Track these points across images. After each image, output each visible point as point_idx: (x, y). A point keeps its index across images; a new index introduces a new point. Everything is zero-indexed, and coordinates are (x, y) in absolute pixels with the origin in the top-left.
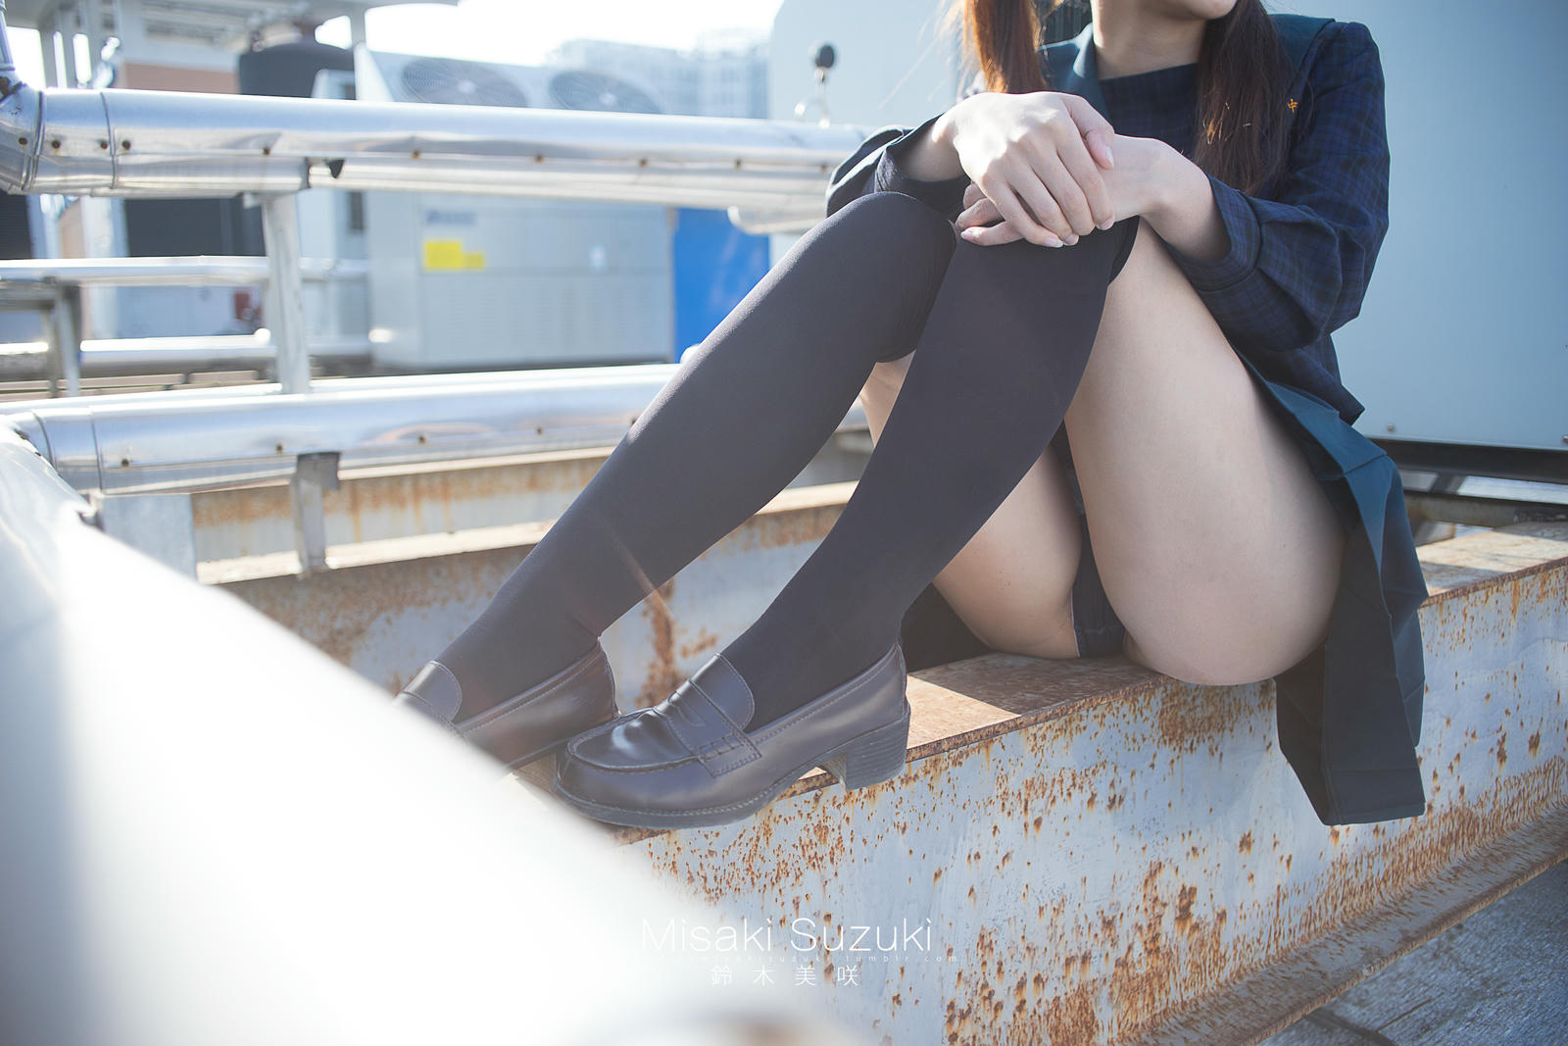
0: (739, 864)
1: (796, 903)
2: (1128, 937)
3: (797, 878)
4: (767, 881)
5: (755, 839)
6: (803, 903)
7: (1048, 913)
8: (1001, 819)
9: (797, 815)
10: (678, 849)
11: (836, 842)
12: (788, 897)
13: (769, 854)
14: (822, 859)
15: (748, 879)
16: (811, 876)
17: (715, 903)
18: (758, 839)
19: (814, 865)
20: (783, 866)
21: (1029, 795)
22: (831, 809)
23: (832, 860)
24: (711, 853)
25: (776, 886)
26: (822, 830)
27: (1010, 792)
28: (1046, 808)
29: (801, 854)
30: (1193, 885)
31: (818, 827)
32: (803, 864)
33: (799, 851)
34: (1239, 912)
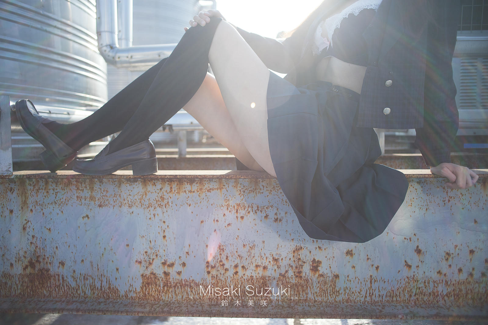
0: (137, 200)
1: (154, 215)
2: (286, 267)
3: (155, 209)
4: (146, 207)
5: (142, 195)
6: (156, 216)
7: (247, 248)
8: (227, 212)
9: (154, 192)
10: (121, 192)
11: (167, 203)
12: (152, 212)
13: (146, 200)
14: (162, 206)
15: (140, 204)
16: (159, 210)
17: (131, 208)
18: (143, 195)
19: (160, 207)
20: (150, 204)
21: (238, 208)
22: (165, 193)
23: (165, 207)
24: (130, 195)
25: (148, 209)
26: (162, 198)
27: (230, 205)
28: (246, 214)
29: (156, 203)
30: (320, 260)
31: (161, 197)
32: (156, 205)
33: (155, 202)
34: (347, 278)
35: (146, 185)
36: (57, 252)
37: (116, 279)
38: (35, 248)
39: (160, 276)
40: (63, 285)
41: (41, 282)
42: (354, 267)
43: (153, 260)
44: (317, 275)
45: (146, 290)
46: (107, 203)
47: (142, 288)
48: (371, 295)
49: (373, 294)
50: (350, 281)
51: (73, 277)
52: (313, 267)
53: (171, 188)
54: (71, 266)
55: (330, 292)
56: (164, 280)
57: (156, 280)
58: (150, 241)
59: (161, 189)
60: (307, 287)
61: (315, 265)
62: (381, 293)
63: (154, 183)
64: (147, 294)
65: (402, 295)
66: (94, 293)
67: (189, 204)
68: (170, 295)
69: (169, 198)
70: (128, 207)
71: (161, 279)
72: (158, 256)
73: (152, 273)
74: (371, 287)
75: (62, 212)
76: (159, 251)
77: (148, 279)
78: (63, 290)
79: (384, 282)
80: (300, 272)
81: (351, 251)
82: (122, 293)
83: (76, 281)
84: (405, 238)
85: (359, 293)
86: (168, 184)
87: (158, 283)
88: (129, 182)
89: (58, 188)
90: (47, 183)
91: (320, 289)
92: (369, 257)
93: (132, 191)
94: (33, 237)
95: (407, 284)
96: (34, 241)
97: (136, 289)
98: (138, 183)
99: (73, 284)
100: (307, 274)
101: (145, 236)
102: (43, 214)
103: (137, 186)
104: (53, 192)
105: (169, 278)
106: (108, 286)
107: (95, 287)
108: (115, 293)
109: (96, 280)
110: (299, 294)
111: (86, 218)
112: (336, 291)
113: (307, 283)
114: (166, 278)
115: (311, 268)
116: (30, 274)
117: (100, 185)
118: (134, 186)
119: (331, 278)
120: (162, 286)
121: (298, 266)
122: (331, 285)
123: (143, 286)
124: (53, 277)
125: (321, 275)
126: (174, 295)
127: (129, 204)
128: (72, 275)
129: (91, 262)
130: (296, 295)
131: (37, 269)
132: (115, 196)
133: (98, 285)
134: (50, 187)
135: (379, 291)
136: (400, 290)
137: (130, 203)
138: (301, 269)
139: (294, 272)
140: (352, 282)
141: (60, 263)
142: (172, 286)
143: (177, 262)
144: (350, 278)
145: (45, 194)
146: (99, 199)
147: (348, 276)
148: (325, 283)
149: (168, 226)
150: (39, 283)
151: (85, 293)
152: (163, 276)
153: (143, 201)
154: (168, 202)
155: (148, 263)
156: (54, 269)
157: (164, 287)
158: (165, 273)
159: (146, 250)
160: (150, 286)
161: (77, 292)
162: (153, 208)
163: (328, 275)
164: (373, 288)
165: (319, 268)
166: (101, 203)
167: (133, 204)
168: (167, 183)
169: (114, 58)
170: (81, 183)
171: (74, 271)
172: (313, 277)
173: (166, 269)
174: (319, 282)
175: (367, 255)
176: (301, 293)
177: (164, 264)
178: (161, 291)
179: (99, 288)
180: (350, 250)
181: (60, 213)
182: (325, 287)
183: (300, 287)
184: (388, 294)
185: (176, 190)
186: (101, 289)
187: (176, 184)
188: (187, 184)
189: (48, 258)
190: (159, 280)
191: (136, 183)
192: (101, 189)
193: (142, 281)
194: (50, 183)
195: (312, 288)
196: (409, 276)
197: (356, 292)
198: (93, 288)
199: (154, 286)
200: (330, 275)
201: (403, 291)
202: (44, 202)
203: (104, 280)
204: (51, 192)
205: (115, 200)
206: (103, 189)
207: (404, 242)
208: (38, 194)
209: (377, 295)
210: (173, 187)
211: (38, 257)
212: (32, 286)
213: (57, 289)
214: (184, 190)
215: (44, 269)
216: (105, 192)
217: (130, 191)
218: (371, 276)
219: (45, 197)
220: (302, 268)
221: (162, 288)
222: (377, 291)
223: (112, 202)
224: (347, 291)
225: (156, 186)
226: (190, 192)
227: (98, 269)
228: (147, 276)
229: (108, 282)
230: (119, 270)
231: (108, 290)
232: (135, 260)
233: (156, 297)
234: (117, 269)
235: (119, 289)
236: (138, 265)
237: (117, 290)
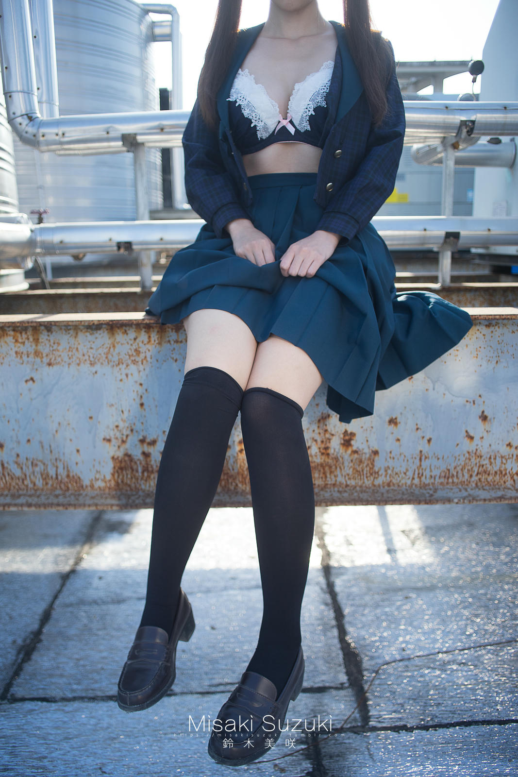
0: (103, 355)
1: (127, 375)
3: (127, 366)
4: (114, 364)
5: (109, 347)
6: (130, 376)
9: (126, 343)
10: (79, 344)
11: (143, 358)
12: (124, 372)
13: (115, 354)
14: (138, 362)
15: (106, 361)
16: (133, 368)
17: (93, 366)
19: (134, 363)
20: (121, 360)
22: (141, 344)
23: (142, 364)
24: (91, 348)
26: (138, 352)
30: (354, 431)
31: (136, 350)
32: (129, 362)
33: (128, 357)
34: (389, 455)
35: (113, 334)
37: (77, 464)
39: (138, 458)
42: (398, 440)
43: (127, 436)
44: (349, 451)
45: (118, 477)
46: (59, 360)
47: (113, 475)
48: (420, 475)
49: (422, 475)
50: (394, 458)
51: (16, 463)
52: (344, 440)
53: (149, 337)
54: (13, 449)
55: (367, 474)
56: (144, 463)
57: (133, 464)
58: (122, 412)
59: (135, 339)
60: (336, 468)
61: (347, 438)
62: (433, 474)
63: (126, 331)
64: (120, 482)
65: (460, 475)
66: (47, 484)
67: (175, 358)
68: (152, 483)
69: (147, 351)
70: (89, 365)
71: (138, 463)
72: (134, 431)
73: (126, 455)
74: (421, 465)
76: (134, 424)
77: (121, 462)
79: (438, 459)
80: (327, 448)
81: (396, 419)
82: (86, 482)
83: (22, 468)
84: (467, 401)
85: (405, 473)
86: (145, 332)
87: (135, 467)
88: (89, 330)
91: (354, 469)
92: (419, 426)
93: (94, 342)
95: (467, 461)
97: (104, 476)
98: (101, 331)
99: (18, 473)
100: (337, 450)
101: (114, 403)
103: (102, 335)
105: (150, 461)
106: (66, 473)
107: (48, 476)
108: (76, 483)
109: (49, 467)
110: (326, 477)
111: (31, 382)
112: (375, 473)
113: (337, 462)
114: (146, 461)
115: (342, 442)
117: (48, 336)
118: (97, 335)
119: (368, 456)
120: (140, 470)
121: (324, 440)
122: (368, 465)
123: (114, 472)
125: (355, 452)
127: (91, 361)
128: (16, 460)
129: (41, 442)
130: (322, 478)
132: (69, 351)
133: (52, 472)
135: (431, 471)
136: (459, 469)
137: (92, 359)
138: (328, 445)
139: (320, 448)
140: (396, 459)
142: (154, 471)
143: (160, 439)
144: (393, 455)
146: (47, 355)
147: (391, 452)
148: (361, 461)
149: (146, 390)
151: (35, 484)
152: (141, 458)
153: (110, 357)
154: (146, 357)
155: (120, 441)
157: (143, 473)
158: (144, 453)
159: (116, 424)
160: (124, 472)
161: (23, 482)
162: (124, 366)
163: (364, 451)
164: (423, 466)
165: (353, 442)
166: (50, 360)
167: (97, 361)
168: (144, 330)
170: (21, 333)
171: (18, 455)
172: (344, 454)
173: (146, 449)
174: (352, 461)
175: (417, 425)
176: (328, 475)
177: (142, 441)
178: (140, 478)
179: (54, 476)
180: (394, 417)
182: (361, 466)
183: (327, 468)
184: (443, 474)
185: (156, 339)
186: (57, 478)
187: (156, 330)
188: (172, 331)
190: (136, 463)
191: (99, 332)
192: (49, 341)
193: (113, 466)
195: (342, 468)
196: (470, 451)
197: (401, 473)
198: (45, 477)
199: (129, 472)
200: (366, 450)
201: (462, 470)
203: (61, 466)
205: (70, 356)
206: (52, 341)
207: (465, 406)
209: (428, 476)
210: (152, 336)
214: (167, 339)
216: (56, 345)
217: (91, 343)
218: (421, 452)
220: (330, 442)
221: (140, 474)
222: (428, 470)
223: (66, 359)
224: (389, 472)
225: (129, 335)
226: (177, 342)
227: (51, 452)
228: (120, 459)
229: (67, 468)
230: (81, 452)
231: (66, 480)
232: (103, 437)
233: (133, 485)
234: (78, 451)
235: (82, 477)
236: (107, 444)
237: (79, 478)
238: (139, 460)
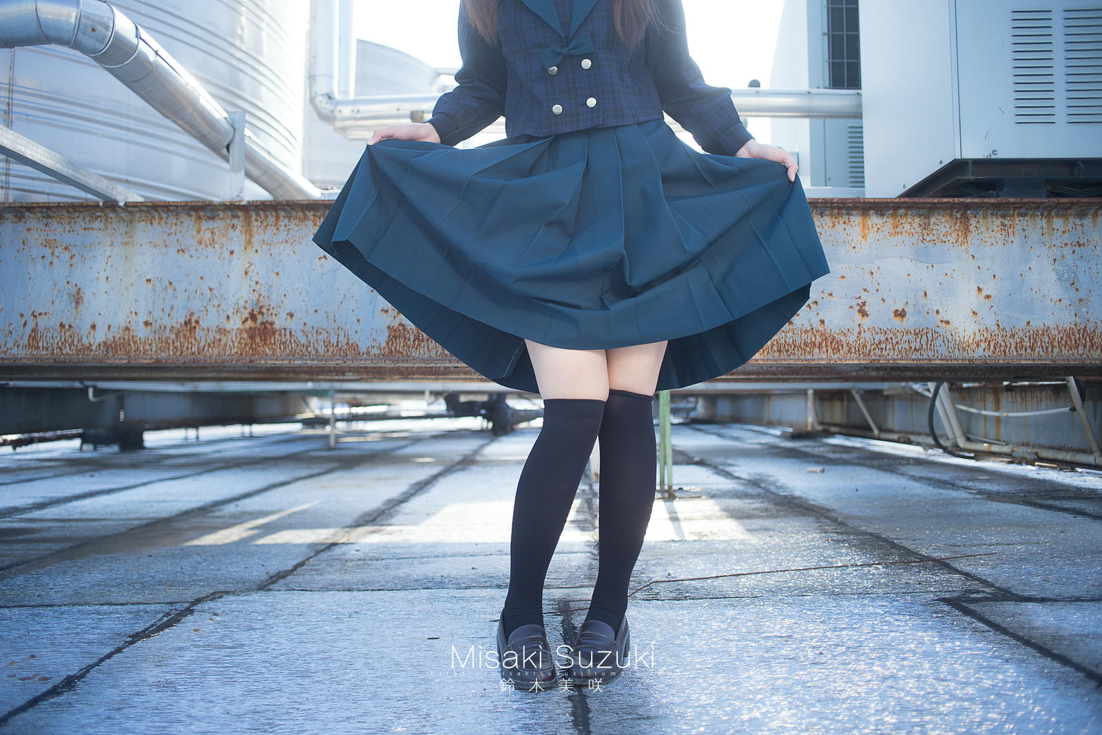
36: (285, 301)
37: (356, 332)
38: (257, 296)
40: (290, 342)
41: (263, 338)
45: (392, 345)
47: (388, 343)
51: (303, 331)
54: (302, 318)
56: (415, 332)
57: (405, 333)
64: (393, 349)
66: (328, 351)
68: (422, 351)
71: (411, 332)
73: (401, 324)
75: (294, 252)
77: (395, 331)
78: (290, 348)
82: (363, 349)
83: (307, 336)
87: (407, 336)
89: (290, 223)
90: (277, 218)
94: (257, 283)
96: (257, 288)
97: (380, 344)
99: (303, 340)
102: (271, 255)
104: (284, 228)
106: (346, 341)
107: (330, 344)
108: (354, 350)
109: (331, 336)
111: (324, 259)
116: (251, 328)
120: (412, 339)
123: (389, 341)
124: (278, 332)
126: (426, 350)
128: (303, 328)
129: (326, 313)
131: (258, 322)
133: (334, 341)
134: (281, 223)
141: (288, 314)
142: (425, 341)
145: (275, 231)
150: (261, 340)
151: (317, 351)
156: (279, 323)
157: (414, 341)
160: (398, 341)
161: (307, 349)
169: (332, 111)
170: (320, 218)
171: (305, 324)
178: (411, 347)
179: (335, 344)
181: (291, 253)
186: (337, 346)
189: (273, 308)
190: (408, 332)
193: (388, 334)
194: (282, 218)
198: (327, 344)
199: (402, 341)
202: (272, 241)
203: (342, 333)
204: (282, 228)
208: (266, 231)
211: (261, 307)
212: (252, 344)
213: (282, 347)
215: (267, 322)
219: (275, 234)
221: (412, 343)
227: (335, 321)
228: (395, 328)
229: (347, 336)
230: (361, 322)
231: (345, 347)
232: (381, 308)
233: (405, 353)
234: (358, 320)
235: (360, 345)
236: (385, 315)
237: (357, 345)
238: (411, 329)
